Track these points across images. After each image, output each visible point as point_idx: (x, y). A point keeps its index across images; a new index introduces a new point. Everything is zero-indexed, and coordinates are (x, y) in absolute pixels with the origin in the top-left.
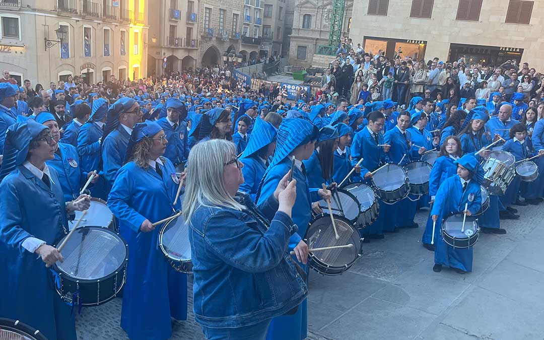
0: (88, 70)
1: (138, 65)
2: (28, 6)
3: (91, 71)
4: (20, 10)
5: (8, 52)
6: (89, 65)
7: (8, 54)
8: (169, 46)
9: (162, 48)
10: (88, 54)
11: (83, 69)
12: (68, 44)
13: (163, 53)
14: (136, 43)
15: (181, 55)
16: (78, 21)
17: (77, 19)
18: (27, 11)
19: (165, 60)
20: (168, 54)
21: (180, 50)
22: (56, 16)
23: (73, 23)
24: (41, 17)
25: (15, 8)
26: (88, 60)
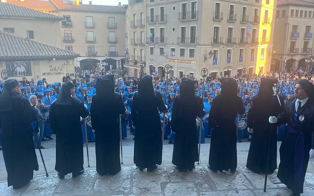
0: (228, 69)
1: (263, 65)
2: (198, 44)
3: (230, 69)
4: (195, 46)
5: (190, 63)
6: (230, 67)
7: (190, 64)
8: (289, 54)
9: (284, 55)
10: (229, 62)
11: (225, 69)
12: (217, 58)
13: (284, 58)
14: (262, 54)
15: (298, 58)
16: (224, 47)
17: (223, 46)
18: (198, 46)
19: (286, 61)
20: (288, 58)
21: (297, 56)
22: (211, 46)
23: (221, 48)
24: (203, 48)
25: (193, 45)
26: (229, 64)
